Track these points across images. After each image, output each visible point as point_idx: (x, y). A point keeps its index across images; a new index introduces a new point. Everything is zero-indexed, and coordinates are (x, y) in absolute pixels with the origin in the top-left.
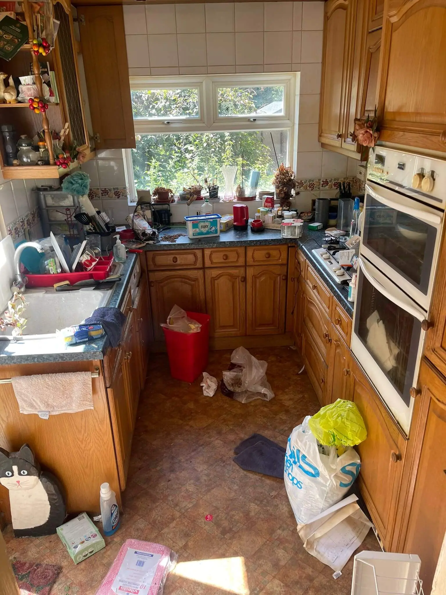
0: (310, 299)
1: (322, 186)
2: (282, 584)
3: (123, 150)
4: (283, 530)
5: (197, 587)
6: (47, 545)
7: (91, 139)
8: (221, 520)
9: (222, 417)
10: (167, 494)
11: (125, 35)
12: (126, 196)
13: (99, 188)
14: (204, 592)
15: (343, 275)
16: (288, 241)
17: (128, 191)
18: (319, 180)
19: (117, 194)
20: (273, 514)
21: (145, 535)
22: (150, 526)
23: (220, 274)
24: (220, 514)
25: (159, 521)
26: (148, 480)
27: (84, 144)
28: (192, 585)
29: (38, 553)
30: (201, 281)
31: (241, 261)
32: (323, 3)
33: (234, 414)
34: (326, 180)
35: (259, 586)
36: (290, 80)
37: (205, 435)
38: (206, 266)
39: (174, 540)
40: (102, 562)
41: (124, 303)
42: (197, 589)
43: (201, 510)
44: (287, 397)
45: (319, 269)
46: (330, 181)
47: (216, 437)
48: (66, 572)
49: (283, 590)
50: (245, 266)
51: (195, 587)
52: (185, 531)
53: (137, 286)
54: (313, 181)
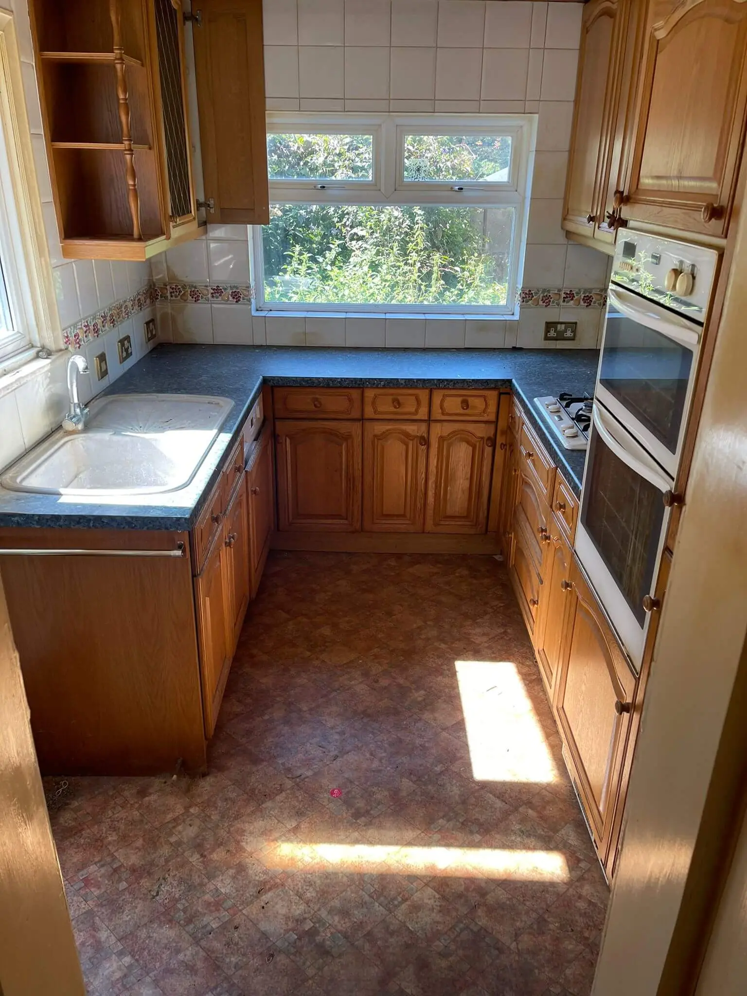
0: (525, 476)
1: (564, 301)
2: (437, 896)
3: (249, 227)
4: (448, 821)
5: (308, 888)
6: (89, 810)
7: (199, 205)
8: (354, 797)
9: (372, 651)
10: (275, 754)
11: (263, 45)
12: (249, 300)
13: (208, 284)
14: (317, 895)
15: (575, 436)
16: (499, 383)
17: (253, 292)
18: (559, 290)
19: (236, 295)
20: (436, 796)
21: (237, 808)
22: (245, 796)
23: (387, 430)
24: (354, 789)
25: (260, 790)
26: (249, 732)
27: (188, 213)
28: (300, 884)
29: (75, 819)
30: (357, 440)
31: (423, 413)
32: (581, 5)
33: (391, 649)
34: (571, 291)
35: (401, 895)
36: (521, 127)
37: (343, 675)
38: (366, 416)
39: (280, 819)
40: (168, 840)
41: (230, 457)
42: (307, 890)
43: (325, 781)
44: (478, 630)
45: (540, 426)
46: (578, 293)
47: (360, 680)
48: (114, 849)
49: (438, 904)
50: (429, 421)
51: (305, 887)
52: (298, 807)
53: (255, 440)
54: (549, 291)
